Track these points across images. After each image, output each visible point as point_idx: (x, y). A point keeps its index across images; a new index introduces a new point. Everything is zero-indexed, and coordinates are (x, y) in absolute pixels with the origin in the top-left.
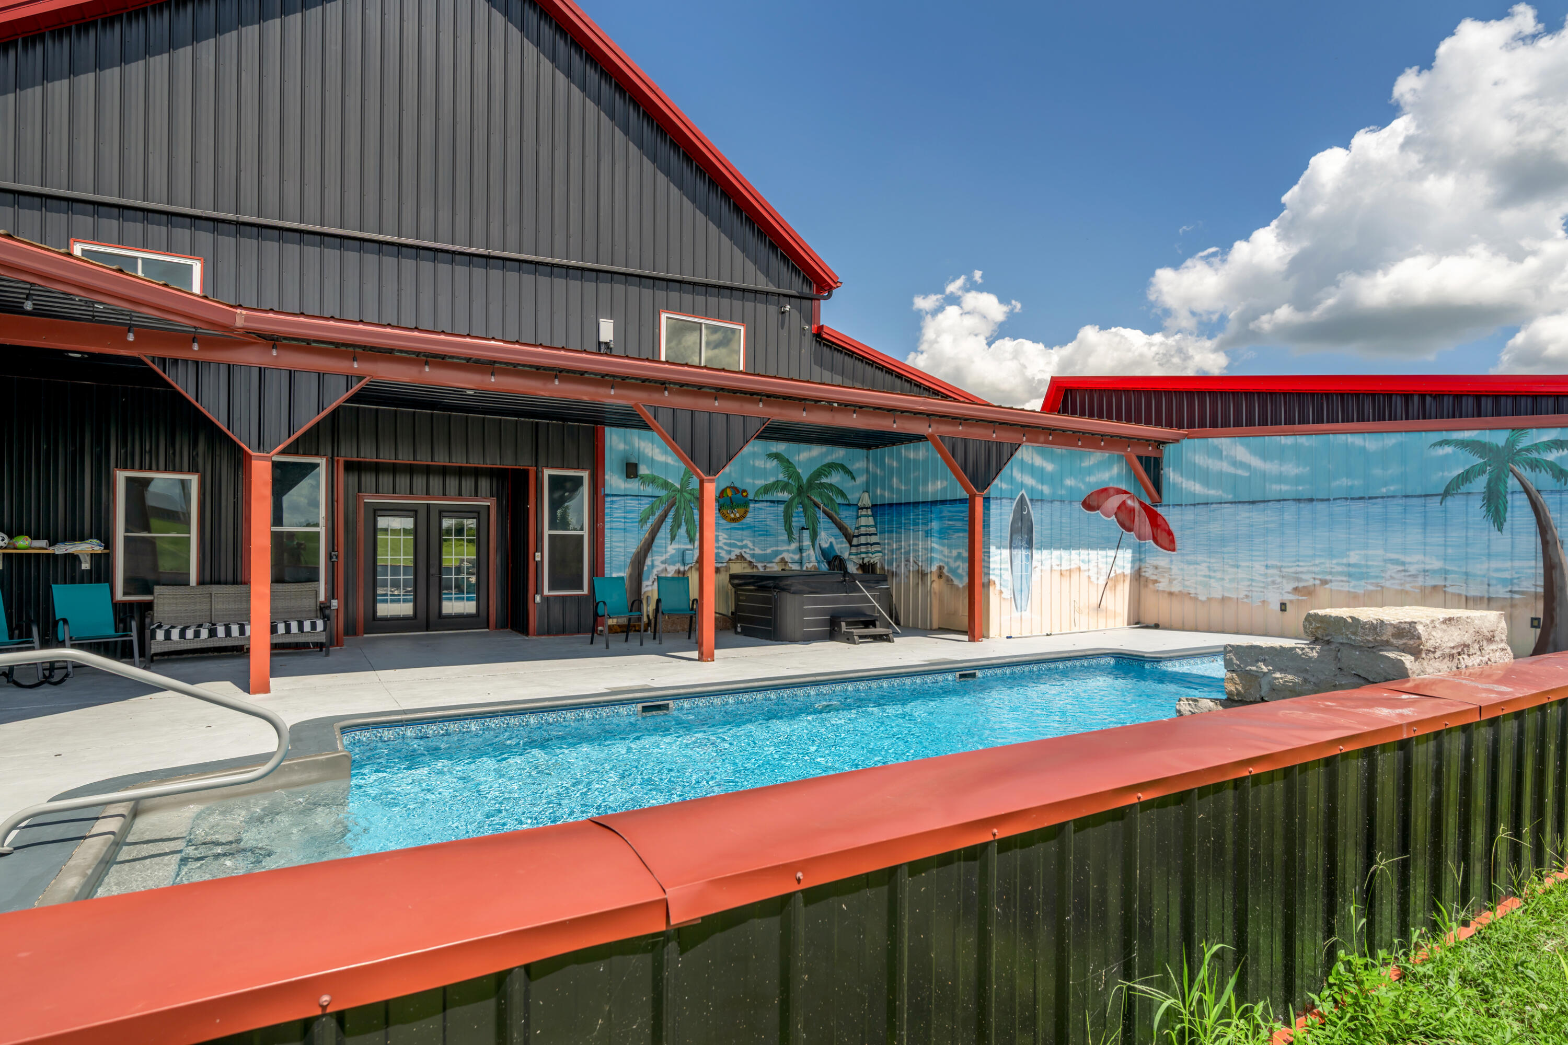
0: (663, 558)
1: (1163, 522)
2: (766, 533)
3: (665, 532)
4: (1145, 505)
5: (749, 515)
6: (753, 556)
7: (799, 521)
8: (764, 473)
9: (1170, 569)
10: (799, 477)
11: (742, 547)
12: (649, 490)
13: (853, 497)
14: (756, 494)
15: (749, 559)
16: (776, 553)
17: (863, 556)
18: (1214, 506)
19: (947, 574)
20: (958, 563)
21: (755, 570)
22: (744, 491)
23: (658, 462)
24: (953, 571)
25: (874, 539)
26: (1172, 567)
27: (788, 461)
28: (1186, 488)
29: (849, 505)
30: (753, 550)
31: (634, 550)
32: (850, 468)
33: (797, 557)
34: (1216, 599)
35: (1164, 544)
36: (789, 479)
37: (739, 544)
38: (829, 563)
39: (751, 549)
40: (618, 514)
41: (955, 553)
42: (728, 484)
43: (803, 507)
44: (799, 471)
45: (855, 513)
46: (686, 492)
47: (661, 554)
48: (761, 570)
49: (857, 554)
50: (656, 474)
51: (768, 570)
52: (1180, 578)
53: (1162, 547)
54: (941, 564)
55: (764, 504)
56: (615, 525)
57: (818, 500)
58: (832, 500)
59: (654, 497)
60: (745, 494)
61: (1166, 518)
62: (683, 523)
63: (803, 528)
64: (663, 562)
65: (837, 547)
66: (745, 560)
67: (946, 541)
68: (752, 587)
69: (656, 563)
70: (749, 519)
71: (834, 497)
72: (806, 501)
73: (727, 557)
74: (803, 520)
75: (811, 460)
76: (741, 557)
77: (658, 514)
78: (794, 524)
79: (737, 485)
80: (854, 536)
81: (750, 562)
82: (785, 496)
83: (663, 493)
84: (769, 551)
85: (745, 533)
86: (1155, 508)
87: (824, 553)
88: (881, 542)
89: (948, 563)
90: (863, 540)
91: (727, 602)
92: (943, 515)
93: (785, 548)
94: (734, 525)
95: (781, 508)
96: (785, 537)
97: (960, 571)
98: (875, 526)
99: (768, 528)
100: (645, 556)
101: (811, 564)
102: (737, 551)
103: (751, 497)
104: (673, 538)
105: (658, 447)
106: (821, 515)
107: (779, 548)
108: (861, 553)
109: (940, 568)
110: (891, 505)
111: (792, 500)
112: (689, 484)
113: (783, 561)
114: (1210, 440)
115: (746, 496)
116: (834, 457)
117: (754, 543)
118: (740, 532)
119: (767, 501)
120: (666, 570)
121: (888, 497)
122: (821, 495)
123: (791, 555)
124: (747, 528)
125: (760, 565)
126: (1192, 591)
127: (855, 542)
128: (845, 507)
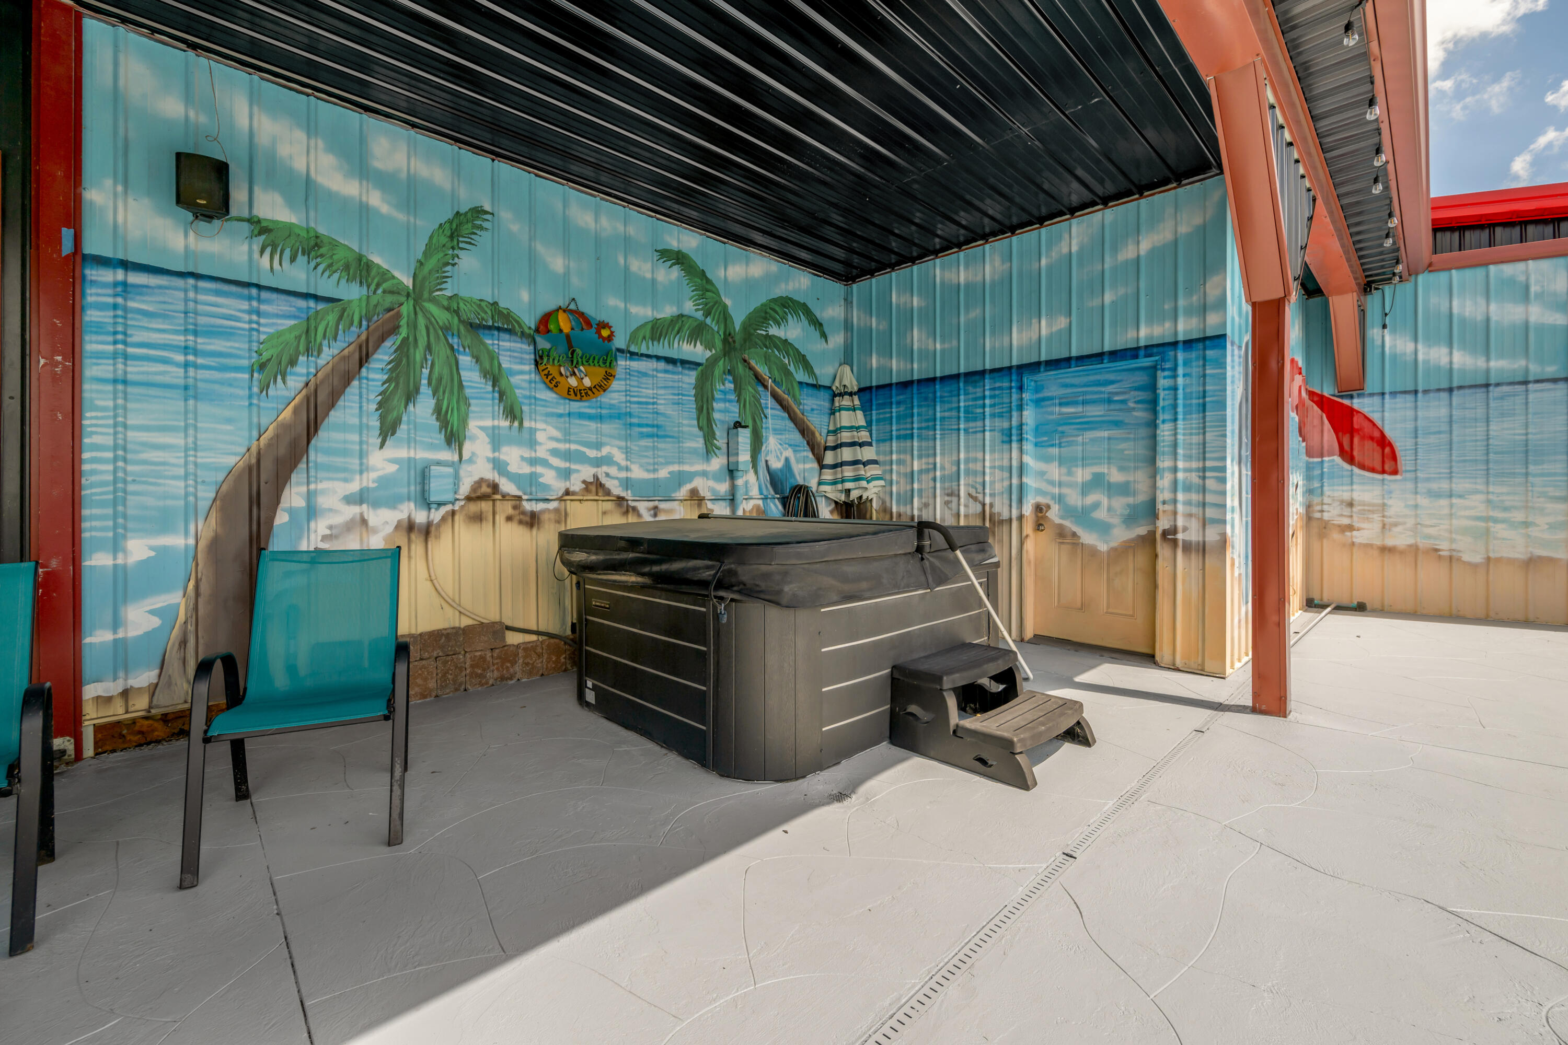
0: (354, 487)
1: (1366, 424)
2: (657, 432)
4: (1322, 397)
5: (615, 385)
6: (627, 483)
7: (725, 411)
8: (652, 291)
9: (1384, 505)
10: (725, 317)
11: (598, 462)
12: (294, 273)
13: (824, 373)
14: (633, 338)
15: (617, 490)
16: (680, 479)
17: (849, 485)
18: (1505, 389)
19: (1057, 521)
20: (1091, 499)
21: (632, 519)
22: (603, 325)
23: (331, 195)
24: (1083, 516)
25: (868, 453)
26: (1389, 502)
27: (703, 274)
28: (1426, 362)
29: (816, 387)
30: (627, 469)
31: (232, 460)
32: (818, 314)
33: (723, 488)
34: (1511, 561)
35: (1368, 463)
36: (707, 314)
37: (592, 453)
38: (785, 501)
39: (620, 468)
41: (1082, 475)
42: (562, 303)
43: (735, 382)
44: (728, 302)
45: (827, 404)
46: (433, 300)
47: (345, 474)
48: (647, 517)
49: (834, 483)
50: (322, 230)
51: (662, 517)
52: (1410, 522)
53: (1362, 467)
54: (1042, 500)
55: (653, 364)
57: (762, 369)
58: (788, 373)
59: (316, 298)
60: (605, 333)
61: (1376, 417)
62: (425, 389)
63: (738, 425)
64: (349, 500)
65: (797, 468)
66: (608, 493)
67: (1055, 451)
68: (631, 578)
69: (323, 502)
70: (615, 395)
71: (792, 368)
72: (741, 369)
73: (559, 486)
74: (735, 408)
75: (749, 284)
76: (596, 487)
78: (716, 416)
79: (587, 307)
80: (826, 448)
81: (620, 499)
82: (697, 351)
83: (352, 292)
84: (663, 473)
85: (607, 428)
86: (1346, 402)
87: (775, 480)
88: (881, 458)
89: (1060, 499)
90: (847, 454)
91: (560, 602)
92: (1046, 393)
93: (698, 467)
94: (576, 406)
95: (690, 378)
96: (699, 443)
97: (1101, 514)
98: (869, 424)
99: (661, 420)
100: (281, 480)
101: (752, 503)
102: (587, 472)
103: (620, 342)
104: (388, 430)
105: (330, 149)
106: (768, 401)
107: (686, 468)
108: (843, 481)
109: (1038, 508)
110: (906, 385)
111: (713, 362)
112: (443, 279)
113: (695, 497)
114: (1492, 268)
115: (610, 338)
116: (791, 286)
117: (627, 452)
118: (593, 425)
119: (658, 358)
120: (364, 522)
121: (897, 369)
122: (767, 360)
123: (711, 483)
124: (611, 417)
125: (642, 507)
126: (1444, 545)
127: (829, 458)
128: (810, 391)
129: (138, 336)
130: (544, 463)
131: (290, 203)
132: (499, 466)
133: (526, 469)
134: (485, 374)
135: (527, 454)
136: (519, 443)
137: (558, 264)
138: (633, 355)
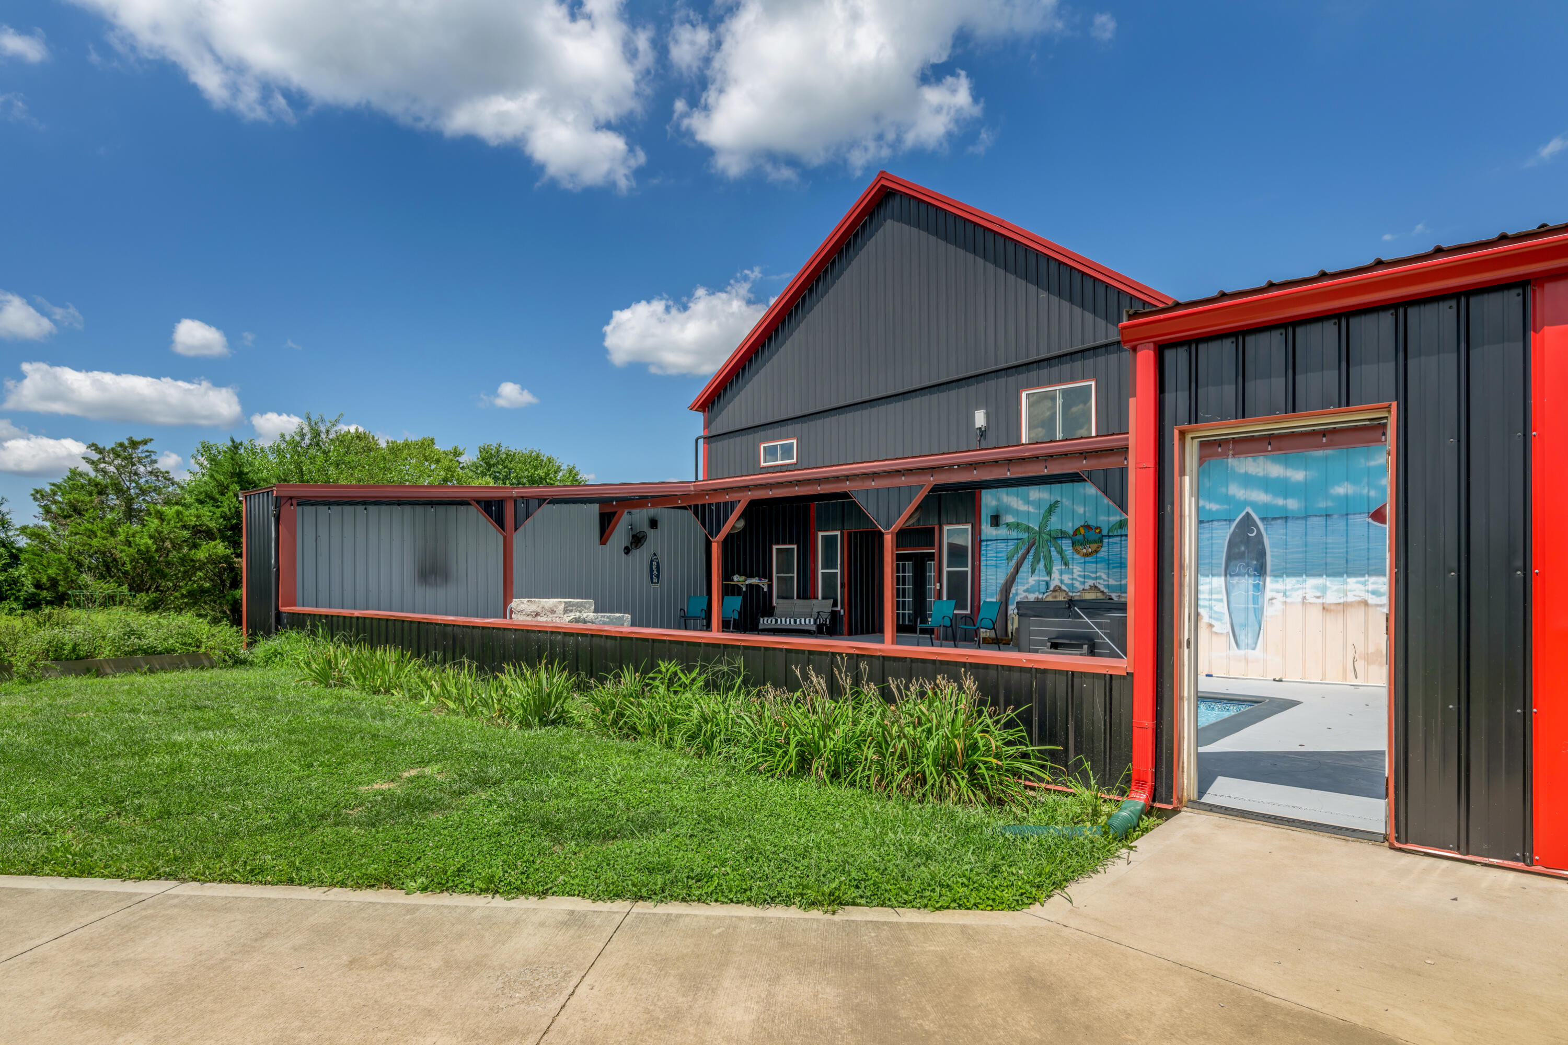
0: (1025, 588)
3: (1026, 567)
6: (1108, 586)
11: (1096, 578)
12: (1014, 534)
22: (1098, 528)
23: (1021, 511)
31: (1003, 582)
37: (1094, 575)
39: (1104, 580)
40: (991, 554)
46: (1044, 533)
47: (1023, 584)
48: (1116, 599)
56: (989, 563)
59: (1018, 539)
60: (1097, 531)
62: (1042, 560)
64: (1025, 591)
66: (1099, 589)
69: (1020, 592)
70: (1103, 553)
73: (1081, 587)
76: (1095, 588)
77: (1021, 552)
79: (1092, 523)
81: (1104, 593)
83: (1025, 536)
94: (1087, 559)
100: (1011, 586)
102: (1091, 582)
103: (1105, 532)
104: (1033, 572)
105: (1021, 499)
112: (1047, 526)
115: (1100, 532)
129: (989, 555)
130: (1076, 580)
131: (1013, 517)
132: (1062, 581)
133: (1070, 582)
134: (1058, 552)
135: (1071, 577)
136: (1068, 573)
137: (1081, 510)
138: (1109, 536)
